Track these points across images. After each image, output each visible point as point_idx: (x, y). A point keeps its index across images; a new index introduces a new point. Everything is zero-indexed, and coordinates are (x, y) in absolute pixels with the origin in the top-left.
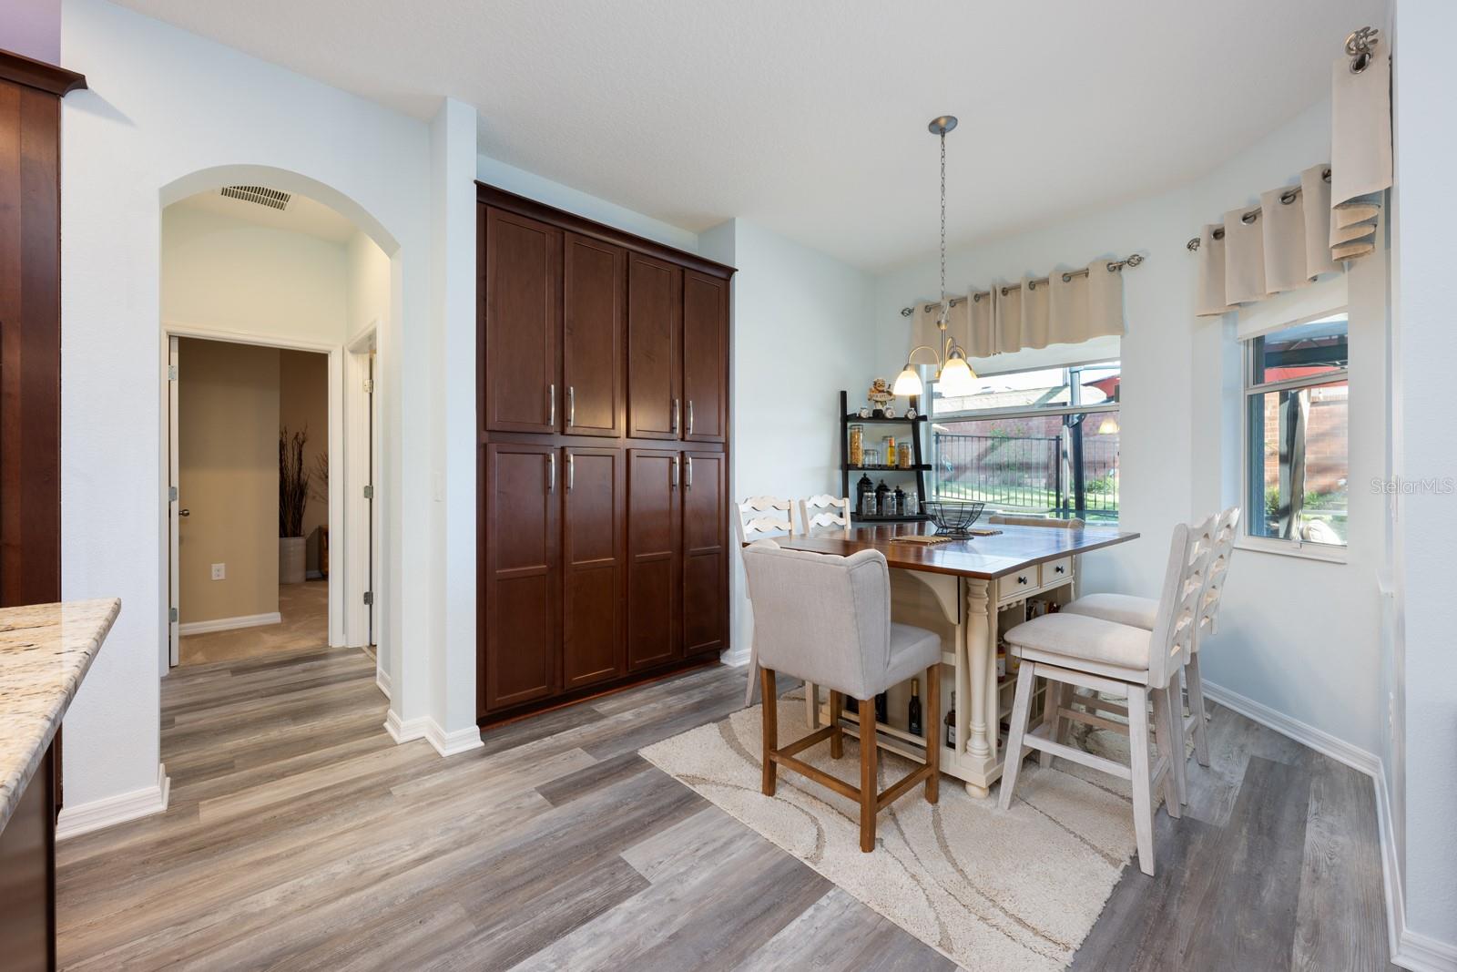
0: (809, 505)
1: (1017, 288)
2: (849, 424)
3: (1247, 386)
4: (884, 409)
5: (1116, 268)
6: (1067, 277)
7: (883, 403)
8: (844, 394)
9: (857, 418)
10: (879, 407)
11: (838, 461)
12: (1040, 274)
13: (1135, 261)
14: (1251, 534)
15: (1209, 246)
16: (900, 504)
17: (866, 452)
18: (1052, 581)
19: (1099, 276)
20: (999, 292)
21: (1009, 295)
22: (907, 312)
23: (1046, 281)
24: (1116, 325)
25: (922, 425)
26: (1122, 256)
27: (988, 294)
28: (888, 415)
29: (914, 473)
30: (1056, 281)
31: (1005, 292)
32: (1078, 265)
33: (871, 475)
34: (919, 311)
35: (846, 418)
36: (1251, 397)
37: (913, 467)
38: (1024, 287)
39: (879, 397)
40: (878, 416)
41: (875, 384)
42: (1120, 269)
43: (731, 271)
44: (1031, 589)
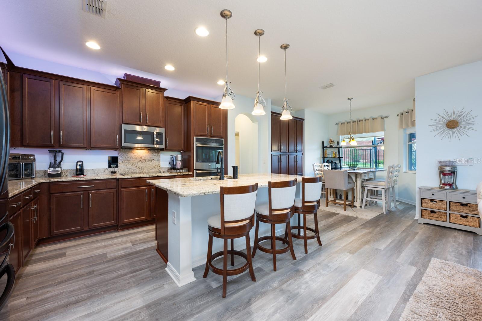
0: (314, 165)
1: (362, 120)
2: (324, 148)
3: (408, 142)
4: (332, 145)
5: (383, 118)
6: (373, 119)
7: (332, 144)
8: (323, 142)
9: (327, 147)
10: (331, 145)
11: (322, 156)
12: (367, 118)
13: (387, 117)
14: (409, 170)
15: (401, 116)
16: (336, 165)
17: (328, 154)
18: (370, 177)
19: (379, 119)
20: (358, 121)
21: (360, 122)
22: (337, 124)
23: (368, 120)
24: (383, 129)
25: (340, 148)
26: (384, 116)
27: (356, 121)
28: (333, 146)
29: (339, 159)
30: (370, 120)
31: (359, 121)
32: (375, 117)
33: (329, 159)
34: (340, 124)
35: (324, 147)
36: (409, 144)
37: (338, 157)
38: (364, 120)
39: (331, 143)
40: (331, 147)
41: (330, 140)
42: (384, 118)
43: (303, 119)
44: (366, 178)
